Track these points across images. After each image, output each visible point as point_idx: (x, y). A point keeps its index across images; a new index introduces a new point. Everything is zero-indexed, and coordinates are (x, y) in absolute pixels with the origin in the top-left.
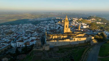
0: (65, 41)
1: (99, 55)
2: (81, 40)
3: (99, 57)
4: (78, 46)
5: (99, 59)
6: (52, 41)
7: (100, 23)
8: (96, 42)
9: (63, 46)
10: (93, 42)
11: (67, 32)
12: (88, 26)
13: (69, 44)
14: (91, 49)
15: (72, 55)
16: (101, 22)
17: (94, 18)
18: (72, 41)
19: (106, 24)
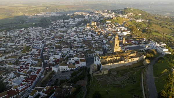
0: (120, 63)
1: (154, 75)
2: (134, 61)
3: (155, 78)
4: (132, 67)
5: (154, 79)
6: (108, 65)
7: (140, 21)
8: (149, 62)
9: (118, 67)
10: (146, 62)
11: (118, 50)
12: (129, 32)
13: (123, 65)
14: (146, 70)
15: (132, 77)
16: (142, 18)
17: (132, 12)
18: (126, 62)
19: (148, 21)
